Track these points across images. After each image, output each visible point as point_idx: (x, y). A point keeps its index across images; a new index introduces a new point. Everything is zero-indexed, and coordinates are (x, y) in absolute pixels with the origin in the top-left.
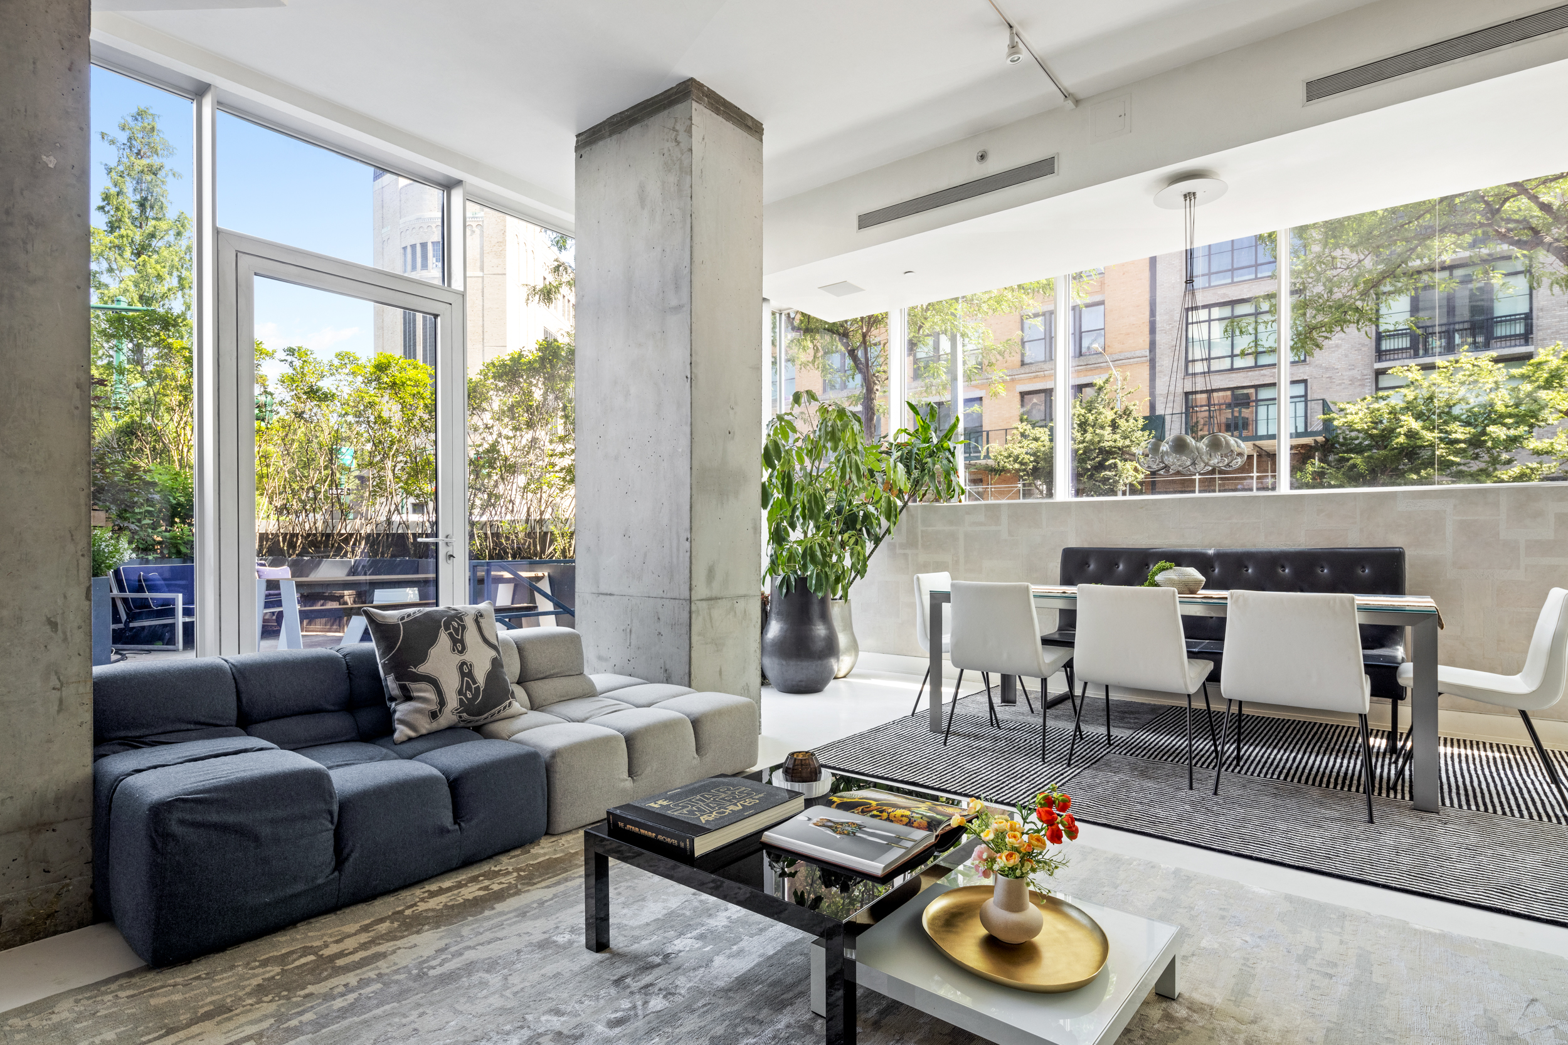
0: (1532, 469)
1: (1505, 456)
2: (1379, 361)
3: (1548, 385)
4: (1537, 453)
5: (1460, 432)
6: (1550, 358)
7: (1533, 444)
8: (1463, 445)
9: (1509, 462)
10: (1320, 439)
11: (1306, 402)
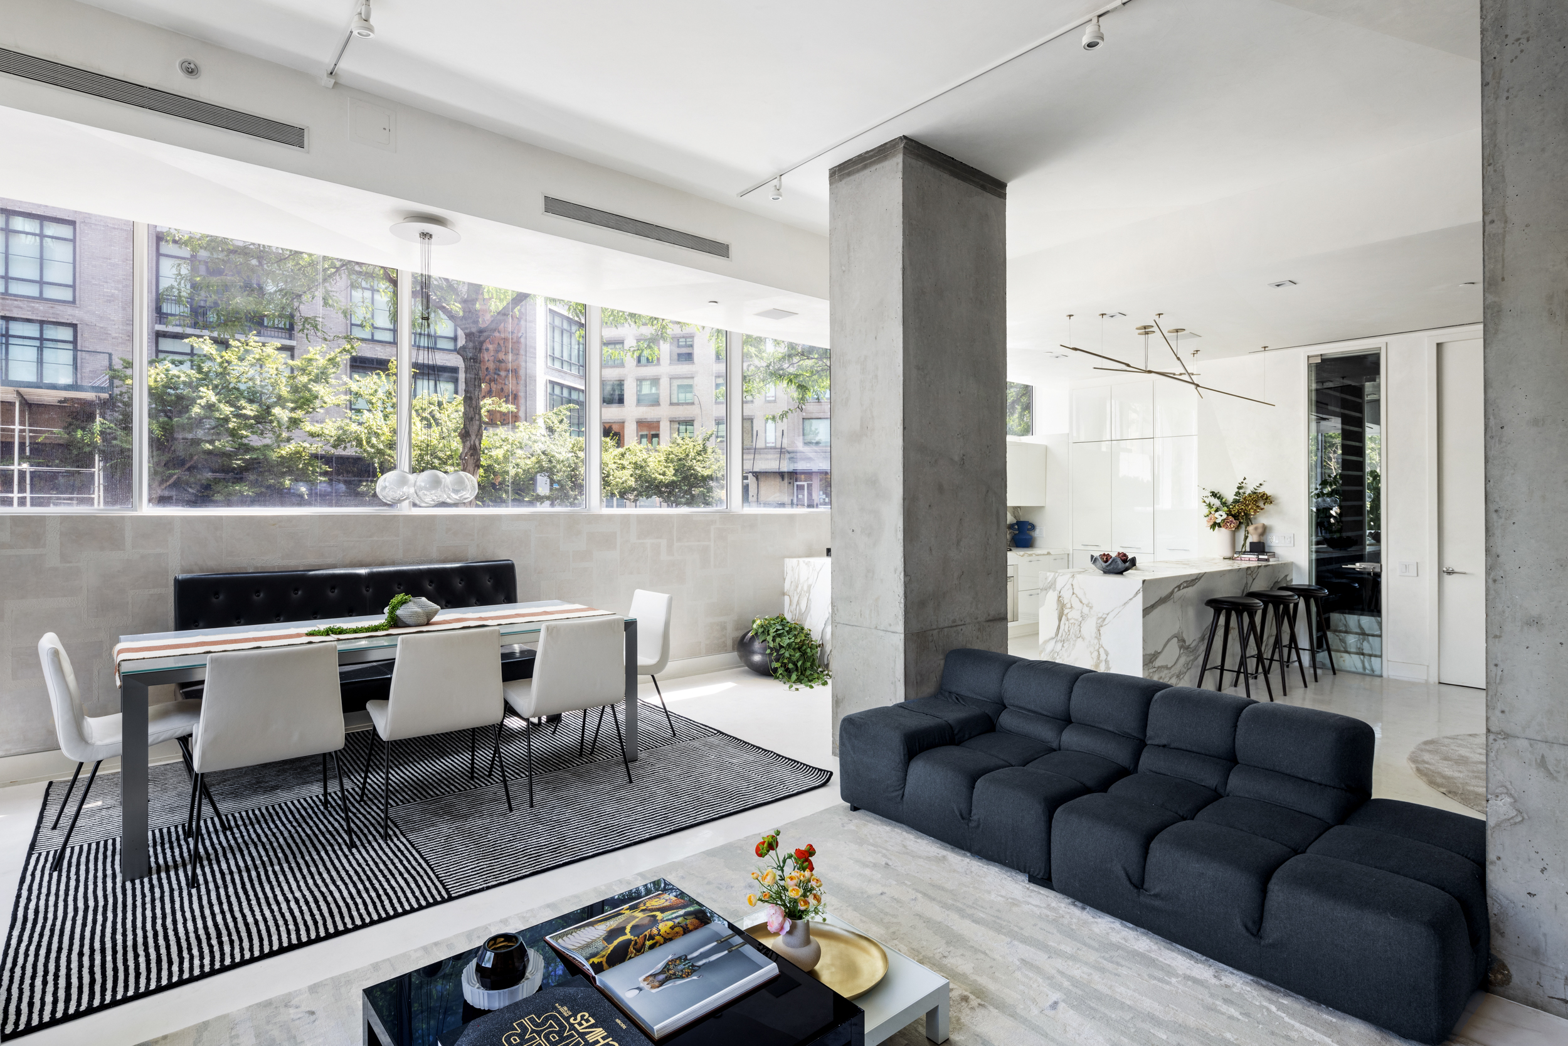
0: (304, 448)
1: (285, 435)
2: (160, 323)
3: (316, 380)
4: (312, 435)
5: (250, 410)
6: (318, 357)
7: (308, 427)
8: (252, 421)
9: (289, 440)
10: (105, 396)
11: (75, 349)
